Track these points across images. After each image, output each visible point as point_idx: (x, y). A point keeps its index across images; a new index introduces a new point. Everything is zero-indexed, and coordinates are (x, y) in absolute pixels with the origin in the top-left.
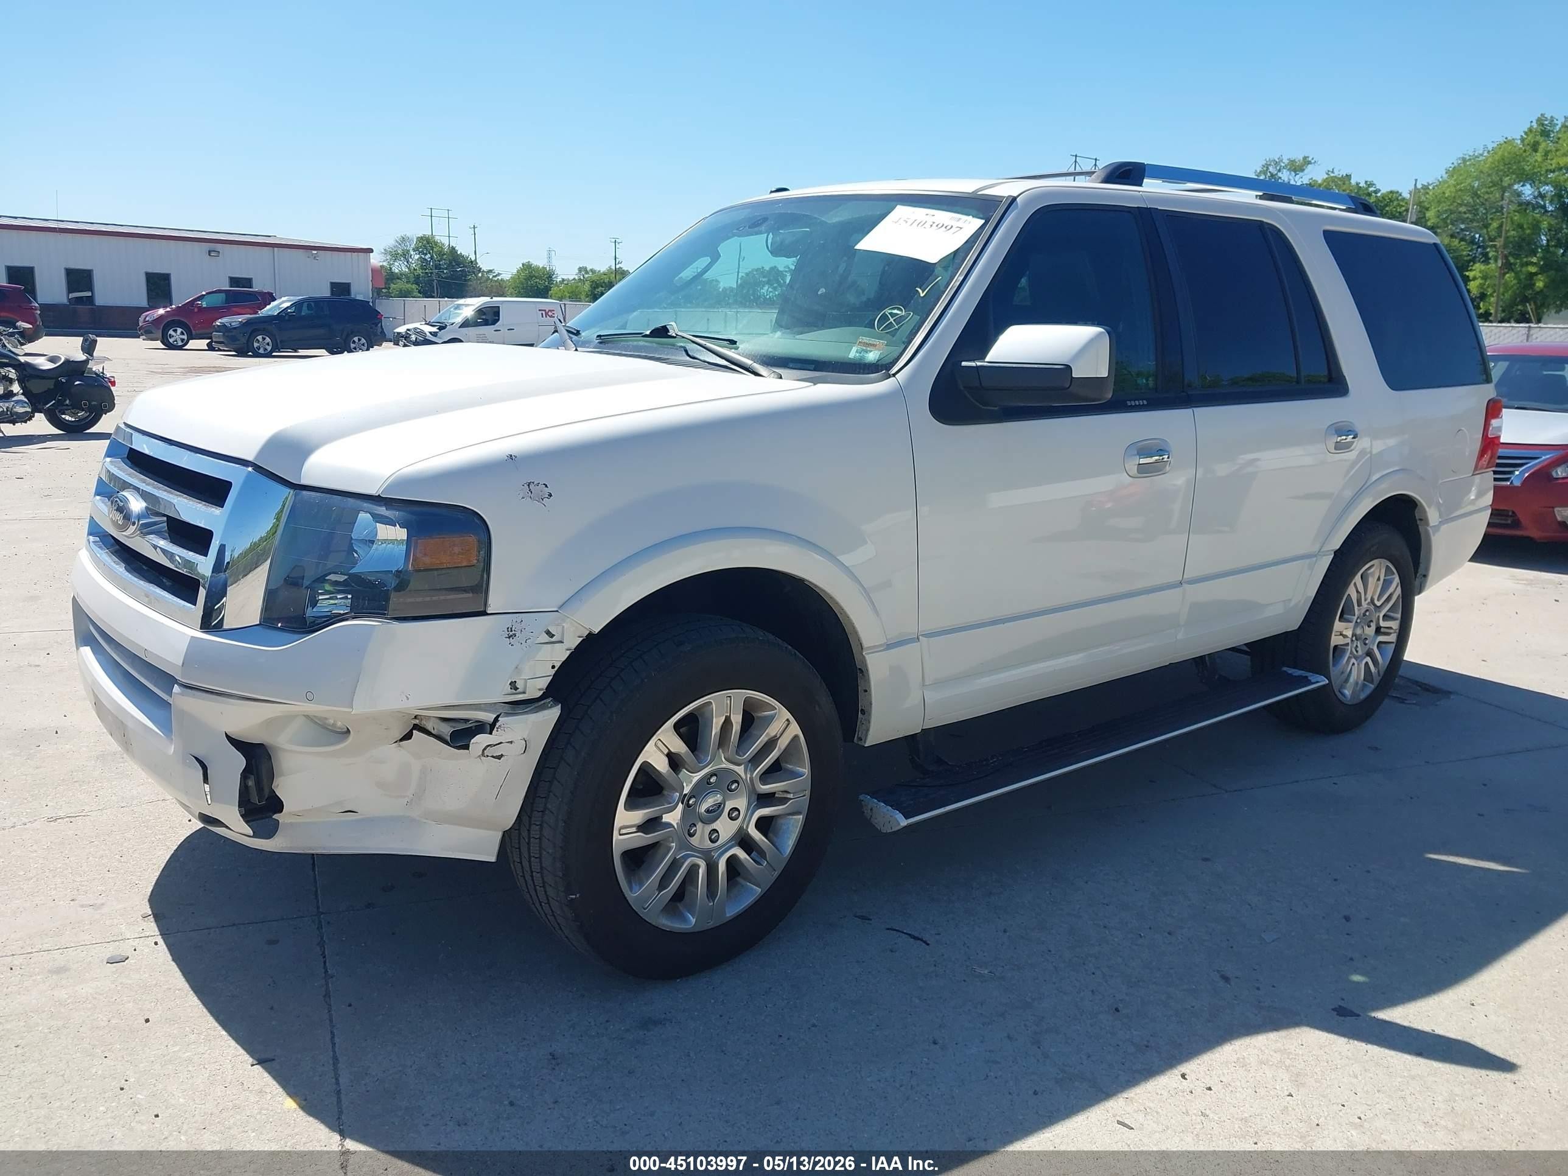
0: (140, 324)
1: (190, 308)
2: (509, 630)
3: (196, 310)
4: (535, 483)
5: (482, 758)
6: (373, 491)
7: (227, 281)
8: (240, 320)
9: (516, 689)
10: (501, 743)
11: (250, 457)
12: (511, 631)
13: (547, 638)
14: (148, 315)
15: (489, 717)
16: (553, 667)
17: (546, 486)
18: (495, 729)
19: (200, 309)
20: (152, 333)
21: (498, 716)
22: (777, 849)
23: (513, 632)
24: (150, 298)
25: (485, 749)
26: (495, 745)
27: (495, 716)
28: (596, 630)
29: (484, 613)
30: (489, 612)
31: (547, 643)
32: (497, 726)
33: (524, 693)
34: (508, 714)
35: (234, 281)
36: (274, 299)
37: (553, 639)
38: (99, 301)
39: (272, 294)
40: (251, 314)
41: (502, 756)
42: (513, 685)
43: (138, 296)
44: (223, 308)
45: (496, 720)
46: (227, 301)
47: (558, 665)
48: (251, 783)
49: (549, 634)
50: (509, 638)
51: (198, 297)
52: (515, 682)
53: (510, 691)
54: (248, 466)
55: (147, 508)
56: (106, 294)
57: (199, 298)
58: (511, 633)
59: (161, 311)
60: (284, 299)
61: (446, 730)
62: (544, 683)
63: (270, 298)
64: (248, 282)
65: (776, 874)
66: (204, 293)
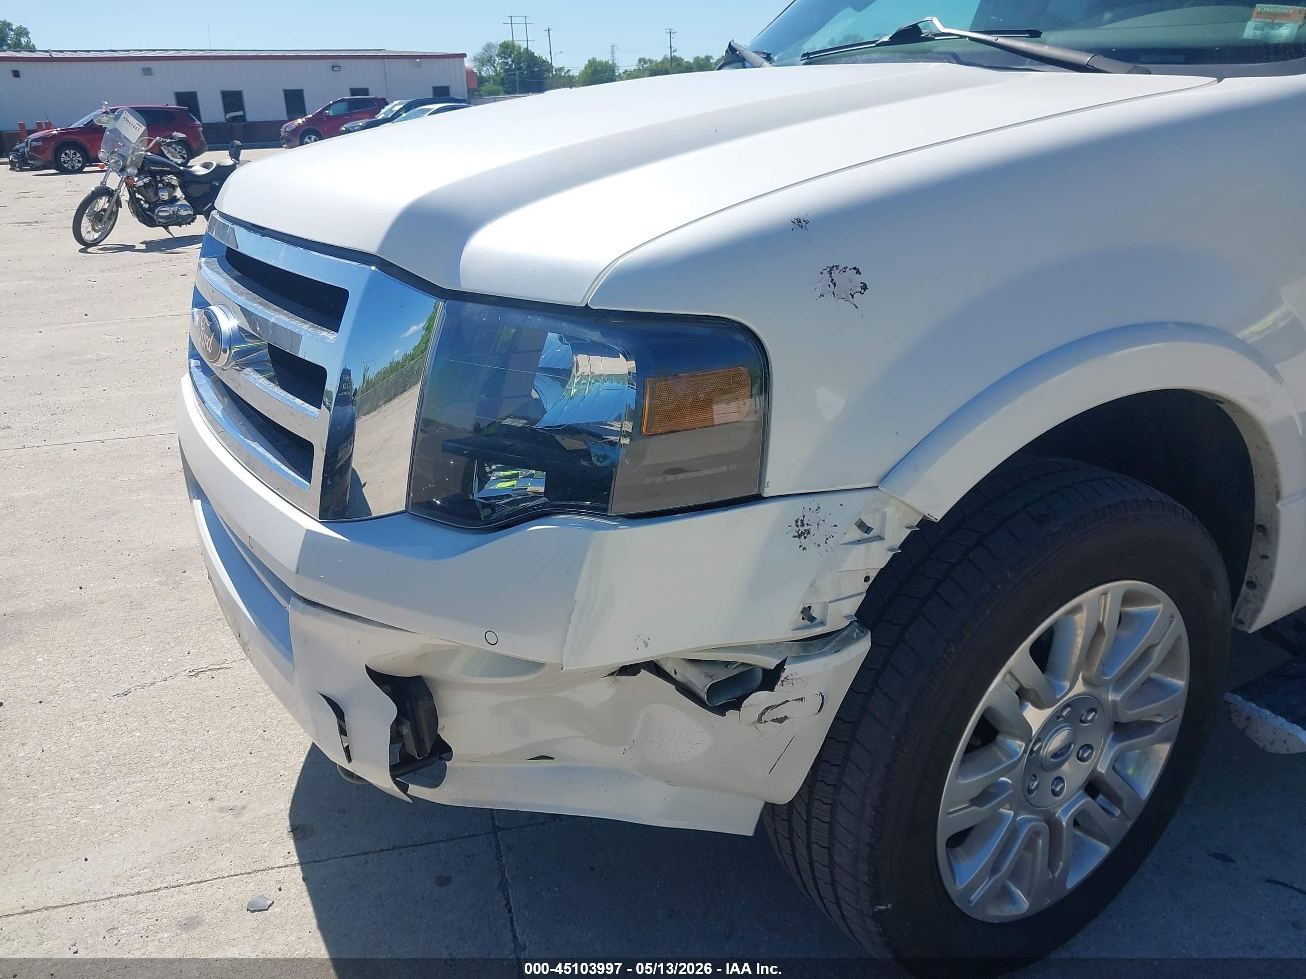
0: (282, 135)
1: (319, 118)
2: (799, 523)
3: (325, 119)
4: (841, 268)
5: (758, 725)
6: (577, 298)
7: (349, 92)
8: (361, 124)
9: (812, 619)
10: (787, 701)
11: (371, 247)
12: (803, 525)
13: (858, 534)
14: (286, 127)
15: (771, 663)
16: (867, 579)
17: (858, 272)
18: (780, 683)
19: (328, 117)
20: (292, 141)
21: (783, 663)
22: (1132, 788)
23: (806, 527)
24: (288, 113)
25: (763, 713)
26: (777, 706)
27: (779, 662)
28: (937, 515)
29: (757, 498)
30: (765, 495)
31: (859, 542)
32: (782, 679)
33: (822, 623)
34: (798, 659)
35: (354, 92)
36: (387, 104)
37: (872, 534)
38: (250, 118)
39: (385, 99)
40: (369, 119)
41: (786, 717)
42: (807, 613)
43: (278, 111)
44: (347, 115)
45: (780, 667)
46: (350, 109)
47: (873, 575)
48: (406, 730)
49: (863, 527)
50: (799, 536)
51: (326, 107)
52: (810, 607)
53: (802, 623)
54: (369, 263)
55: (240, 329)
56: (254, 112)
57: (328, 108)
58: (802, 529)
59: (300, 121)
60: (395, 103)
61: (701, 682)
62: (852, 606)
63: (383, 103)
64: (365, 91)
65: (1129, 824)
66: (331, 102)
